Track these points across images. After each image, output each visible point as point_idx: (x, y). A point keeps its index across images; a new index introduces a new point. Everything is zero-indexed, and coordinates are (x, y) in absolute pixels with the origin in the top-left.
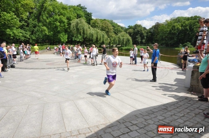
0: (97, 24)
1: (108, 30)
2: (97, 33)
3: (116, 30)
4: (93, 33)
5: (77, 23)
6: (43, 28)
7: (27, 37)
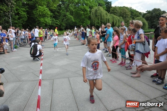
0: (115, 11)
1: (126, 15)
2: (113, 18)
3: (134, 16)
4: (109, 18)
5: (96, 11)
6: (69, 17)
7: (58, 24)
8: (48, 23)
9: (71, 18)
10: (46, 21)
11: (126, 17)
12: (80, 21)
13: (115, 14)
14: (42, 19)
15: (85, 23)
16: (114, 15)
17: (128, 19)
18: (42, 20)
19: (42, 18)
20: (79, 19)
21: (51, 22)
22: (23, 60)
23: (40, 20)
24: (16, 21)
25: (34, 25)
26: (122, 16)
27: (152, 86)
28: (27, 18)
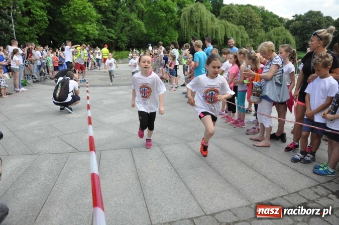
0: (231, 14)
1: (251, 23)
3: (268, 24)
4: (218, 28)
5: (192, 12)
6: (136, 22)
7: (112, 37)
8: (92, 34)
9: (139, 25)
10: (88, 30)
11: (251, 27)
12: (158, 33)
13: (231, 20)
14: (80, 26)
15: (167, 37)
16: (228, 21)
17: (256, 31)
18: (79, 28)
19: (79, 23)
20: (156, 29)
21: (97, 32)
22: (38, 111)
23: (74, 28)
24: (25, 29)
25: (62, 38)
26: (245, 25)
27: (294, 168)
28: (48, 22)
